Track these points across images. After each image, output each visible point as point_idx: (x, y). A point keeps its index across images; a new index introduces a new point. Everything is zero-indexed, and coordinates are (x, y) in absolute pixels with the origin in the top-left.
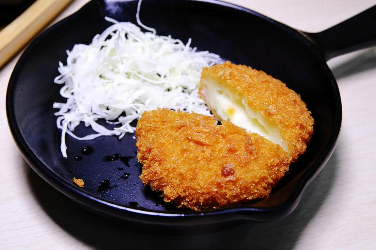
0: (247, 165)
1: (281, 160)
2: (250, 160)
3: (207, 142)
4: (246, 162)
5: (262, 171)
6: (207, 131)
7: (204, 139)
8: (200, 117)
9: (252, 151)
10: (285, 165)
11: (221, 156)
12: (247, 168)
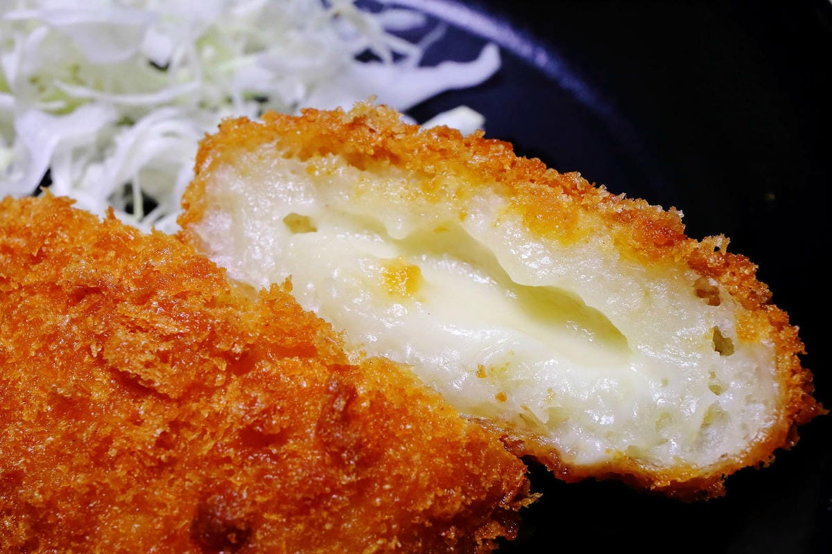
0: (313, 511)
1: (483, 497)
2: (328, 489)
3: (157, 384)
4: (308, 499)
5: (380, 542)
6: (172, 328)
7: (148, 365)
8: (167, 260)
9: (343, 449)
10: (500, 516)
11: (205, 453)
12: (311, 524)
